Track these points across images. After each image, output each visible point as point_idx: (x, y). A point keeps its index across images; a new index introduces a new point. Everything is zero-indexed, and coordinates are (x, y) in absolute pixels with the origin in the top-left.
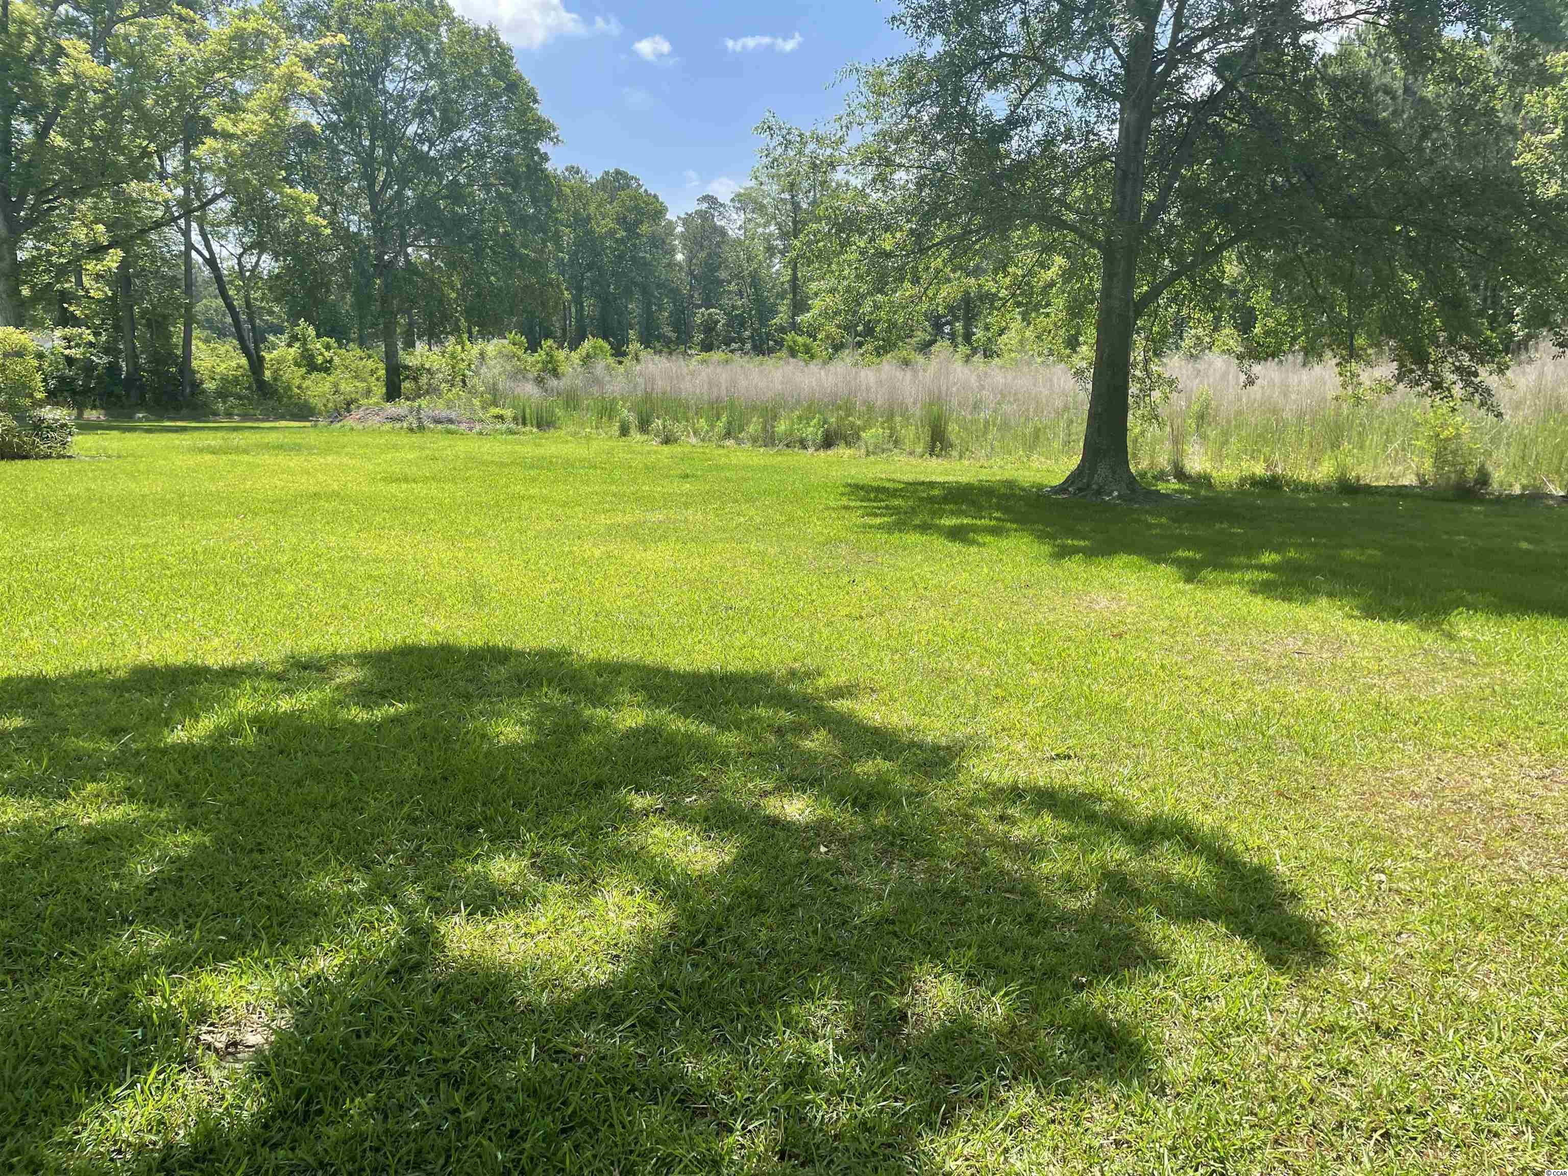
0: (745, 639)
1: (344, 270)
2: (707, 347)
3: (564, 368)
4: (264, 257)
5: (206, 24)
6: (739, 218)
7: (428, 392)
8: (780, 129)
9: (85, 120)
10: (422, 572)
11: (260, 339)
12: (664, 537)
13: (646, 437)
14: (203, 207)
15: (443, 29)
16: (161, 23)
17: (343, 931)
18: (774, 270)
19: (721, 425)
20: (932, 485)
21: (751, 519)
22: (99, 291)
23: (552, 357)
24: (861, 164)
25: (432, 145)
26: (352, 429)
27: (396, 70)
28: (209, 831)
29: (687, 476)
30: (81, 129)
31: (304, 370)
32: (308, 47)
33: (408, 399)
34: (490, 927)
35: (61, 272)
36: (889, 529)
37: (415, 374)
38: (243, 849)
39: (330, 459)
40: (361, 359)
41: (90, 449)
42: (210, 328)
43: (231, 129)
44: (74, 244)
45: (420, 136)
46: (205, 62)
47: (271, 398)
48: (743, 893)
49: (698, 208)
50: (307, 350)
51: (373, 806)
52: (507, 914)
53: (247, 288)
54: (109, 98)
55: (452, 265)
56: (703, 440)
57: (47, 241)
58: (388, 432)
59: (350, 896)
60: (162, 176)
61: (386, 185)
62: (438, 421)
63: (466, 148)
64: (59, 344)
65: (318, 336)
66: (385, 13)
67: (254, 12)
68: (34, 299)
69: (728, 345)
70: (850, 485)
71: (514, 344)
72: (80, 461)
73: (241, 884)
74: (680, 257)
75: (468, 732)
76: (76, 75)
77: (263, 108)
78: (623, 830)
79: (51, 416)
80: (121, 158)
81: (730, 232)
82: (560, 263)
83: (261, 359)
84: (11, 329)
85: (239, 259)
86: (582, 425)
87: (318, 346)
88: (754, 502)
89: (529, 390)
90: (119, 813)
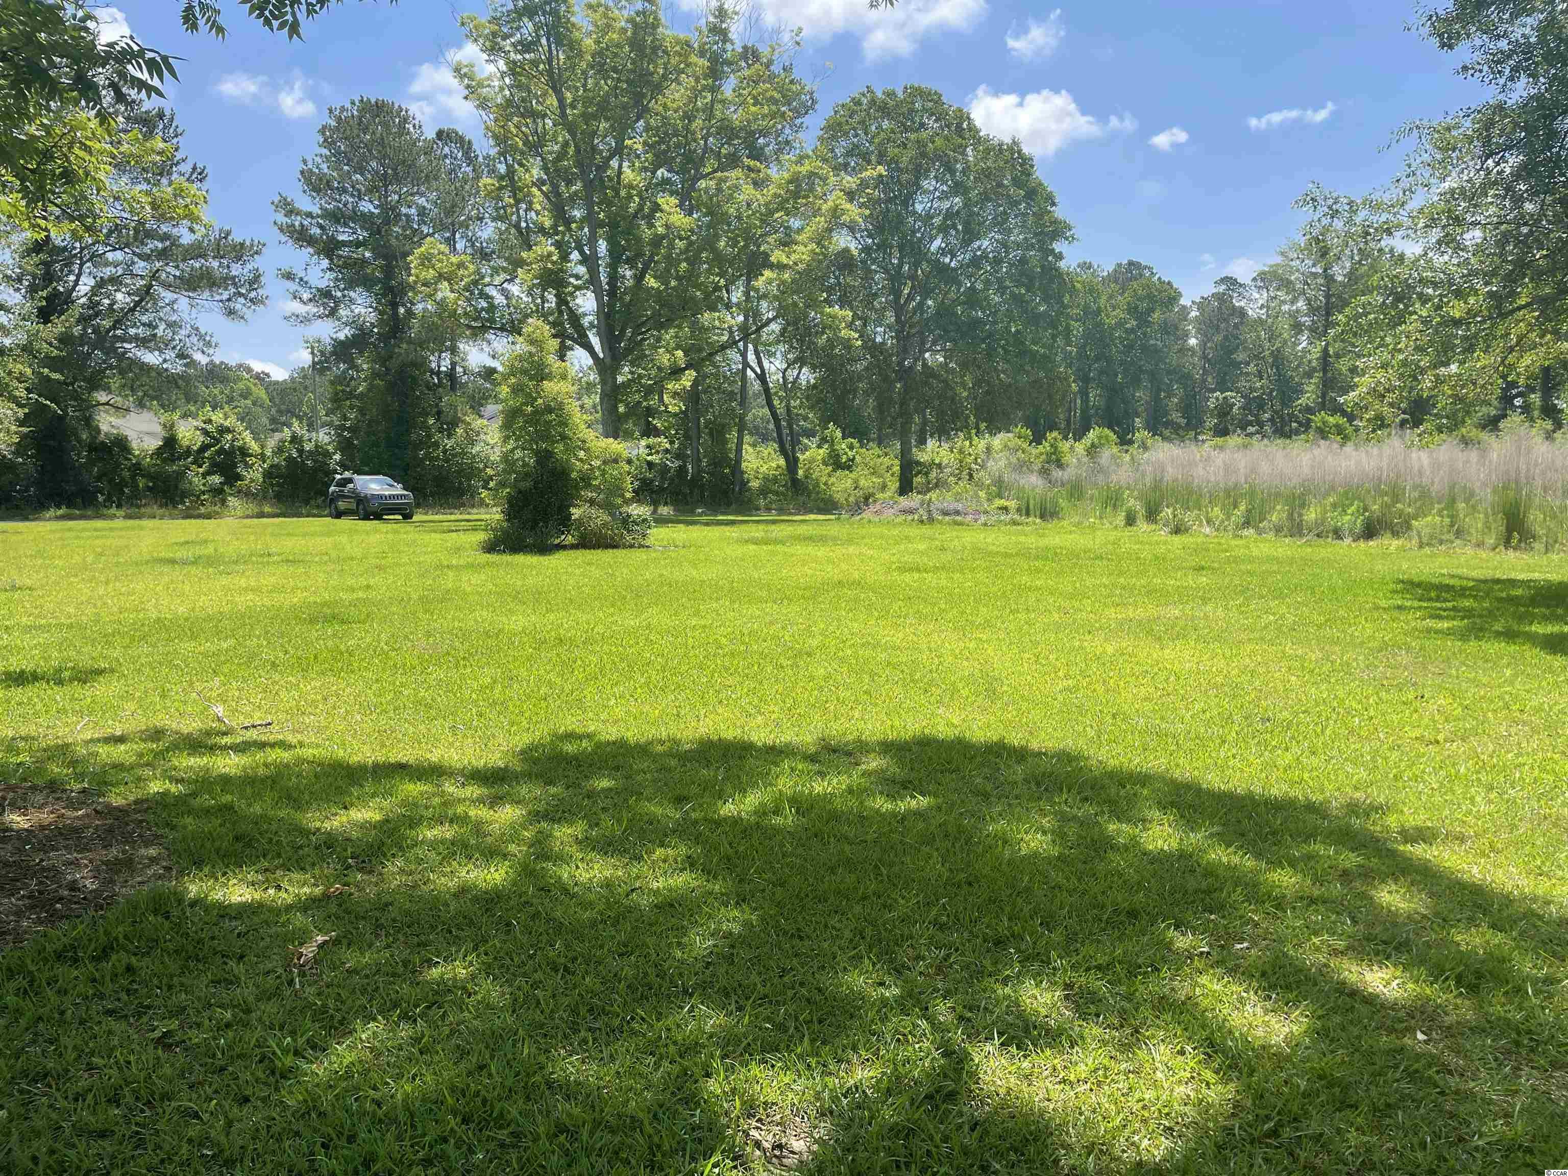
0: (1289, 757)
1: (869, 378)
2: (1222, 432)
3: (1068, 459)
4: (804, 370)
5: (769, 172)
6: (1261, 297)
7: (937, 486)
8: (1325, 199)
9: (671, 261)
10: (936, 661)
11: (795, 442)
12: (1182, 636)
13: (1154, 527)
14: (758, 330)
15: (969, 150)
16: (735, 174)
17: (878, 1041)
18: (1300, 348)
19: (1240, 512)
20: (1512, 583)
21: (1282, 617)
22: (674, 406)
23: (1056, 448)
24: (1426, 226)
25: (953, 256)
26: (870, 521)
27: (925, 192)
28: (755, 909)
29: (1203, 568)
30: (669, 271)
31: (830, 468)
32: (850, 181)
33: (919, 493)
34: (1026, 1064)
35: (649, 391)
36: (1463, 636)
37: (926, 468)
38: (785, 933)
39: (851, 549)
40: (879, 457)
41: (662, 540)
42: (757, 434)
43: (785, 260)
44: (659, 368)
45: (943, 249)
46: (767, 205)
47: (802, 494)
48: (1321, 1078)
49: (1215, 291)
50: (834, 450)
51: (903, 906)
52: (1042, 1051)
53: (788, 398)
54: (691, 243)
55: (964, 365)
56: (1218, 530)
57: (638, 366)
58: (901, 524)
59: (884, 1002)
60: (728, 306)
61: (910, 298)
62: (945, 513)
63: (985, 256)
64: (643, 451)
65: (844, 438)
66: (918, 142)
67: (808, 157)
68: (627, 416)
69: (1244, 429)
70: (1402, 582)
71: (1019, 437)
72: (655, 551)
73: (784, 970)
74: (1193, 342)
75: (988, 836)
76: (667, 226)
77: (811, 239)
78: (1165, 973)
79: (636, 512)
80: (698, 293)
81: (1250, 313)
82: (1067, 356)
83: (796, 460)
84: (612, 440)
85: (784, 373)
86: (1085, 515)
87: (844, 446)
88: (1283, 599)
89: (1033, 482)
90: (682, 880)
